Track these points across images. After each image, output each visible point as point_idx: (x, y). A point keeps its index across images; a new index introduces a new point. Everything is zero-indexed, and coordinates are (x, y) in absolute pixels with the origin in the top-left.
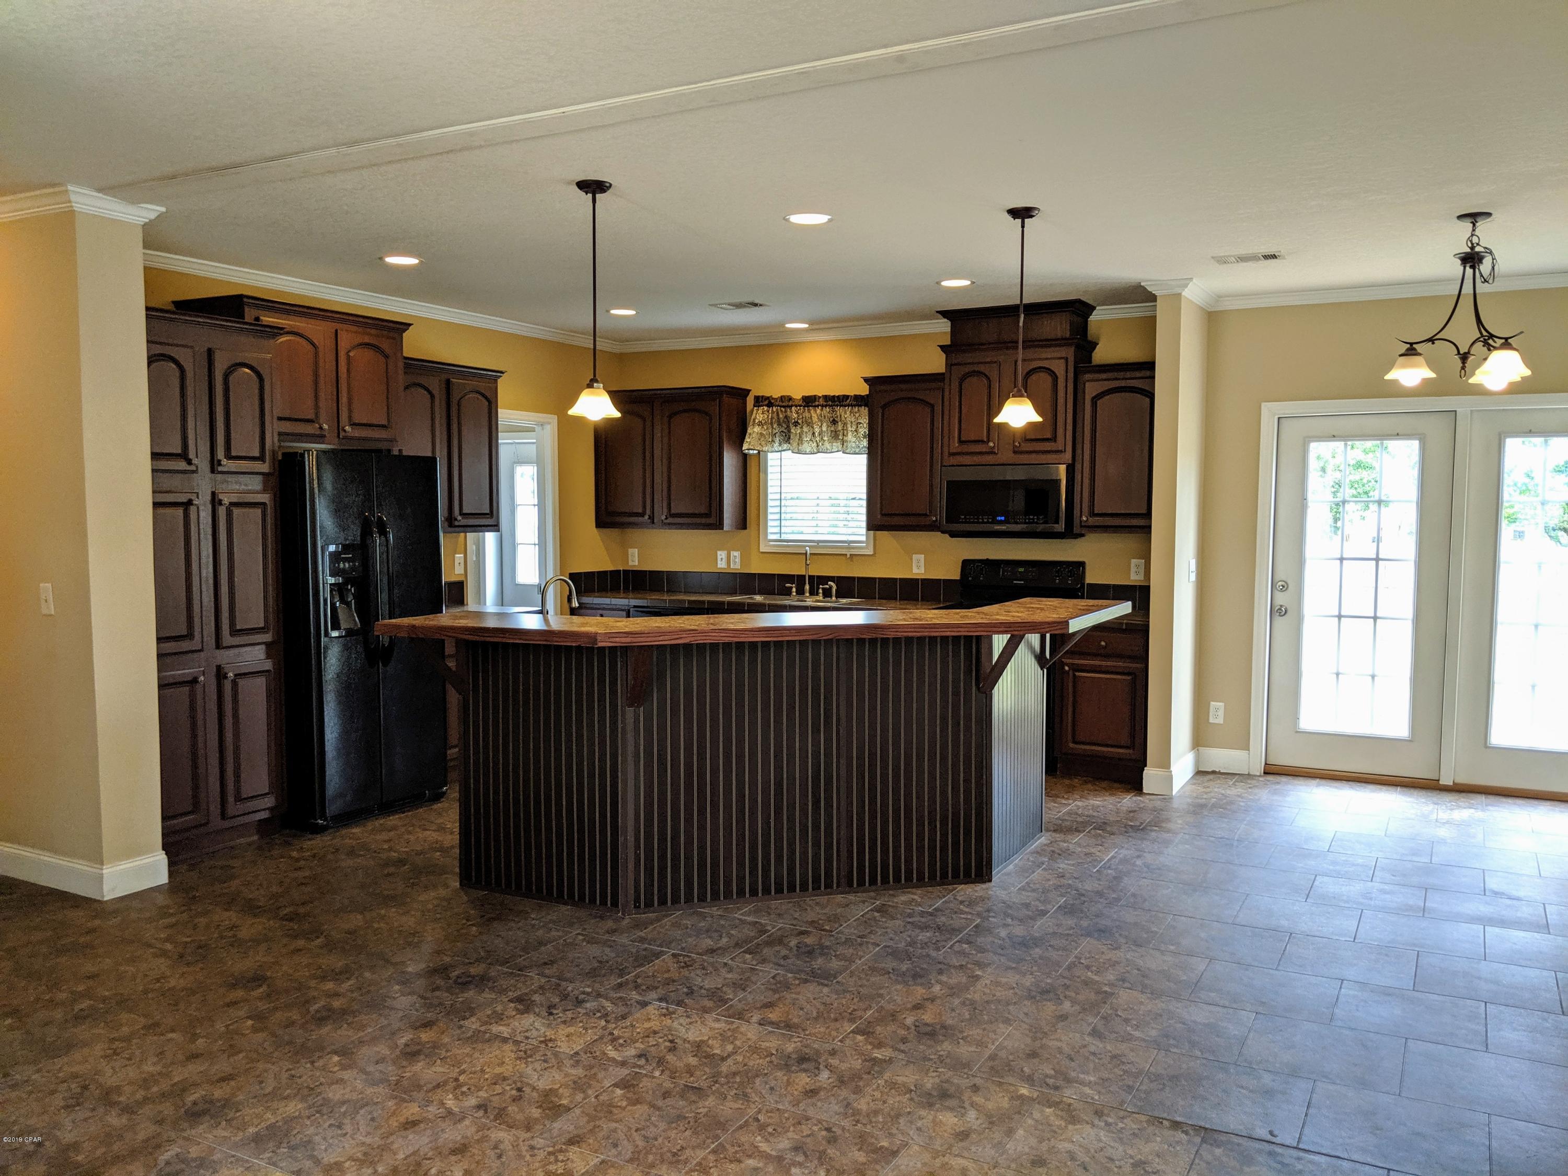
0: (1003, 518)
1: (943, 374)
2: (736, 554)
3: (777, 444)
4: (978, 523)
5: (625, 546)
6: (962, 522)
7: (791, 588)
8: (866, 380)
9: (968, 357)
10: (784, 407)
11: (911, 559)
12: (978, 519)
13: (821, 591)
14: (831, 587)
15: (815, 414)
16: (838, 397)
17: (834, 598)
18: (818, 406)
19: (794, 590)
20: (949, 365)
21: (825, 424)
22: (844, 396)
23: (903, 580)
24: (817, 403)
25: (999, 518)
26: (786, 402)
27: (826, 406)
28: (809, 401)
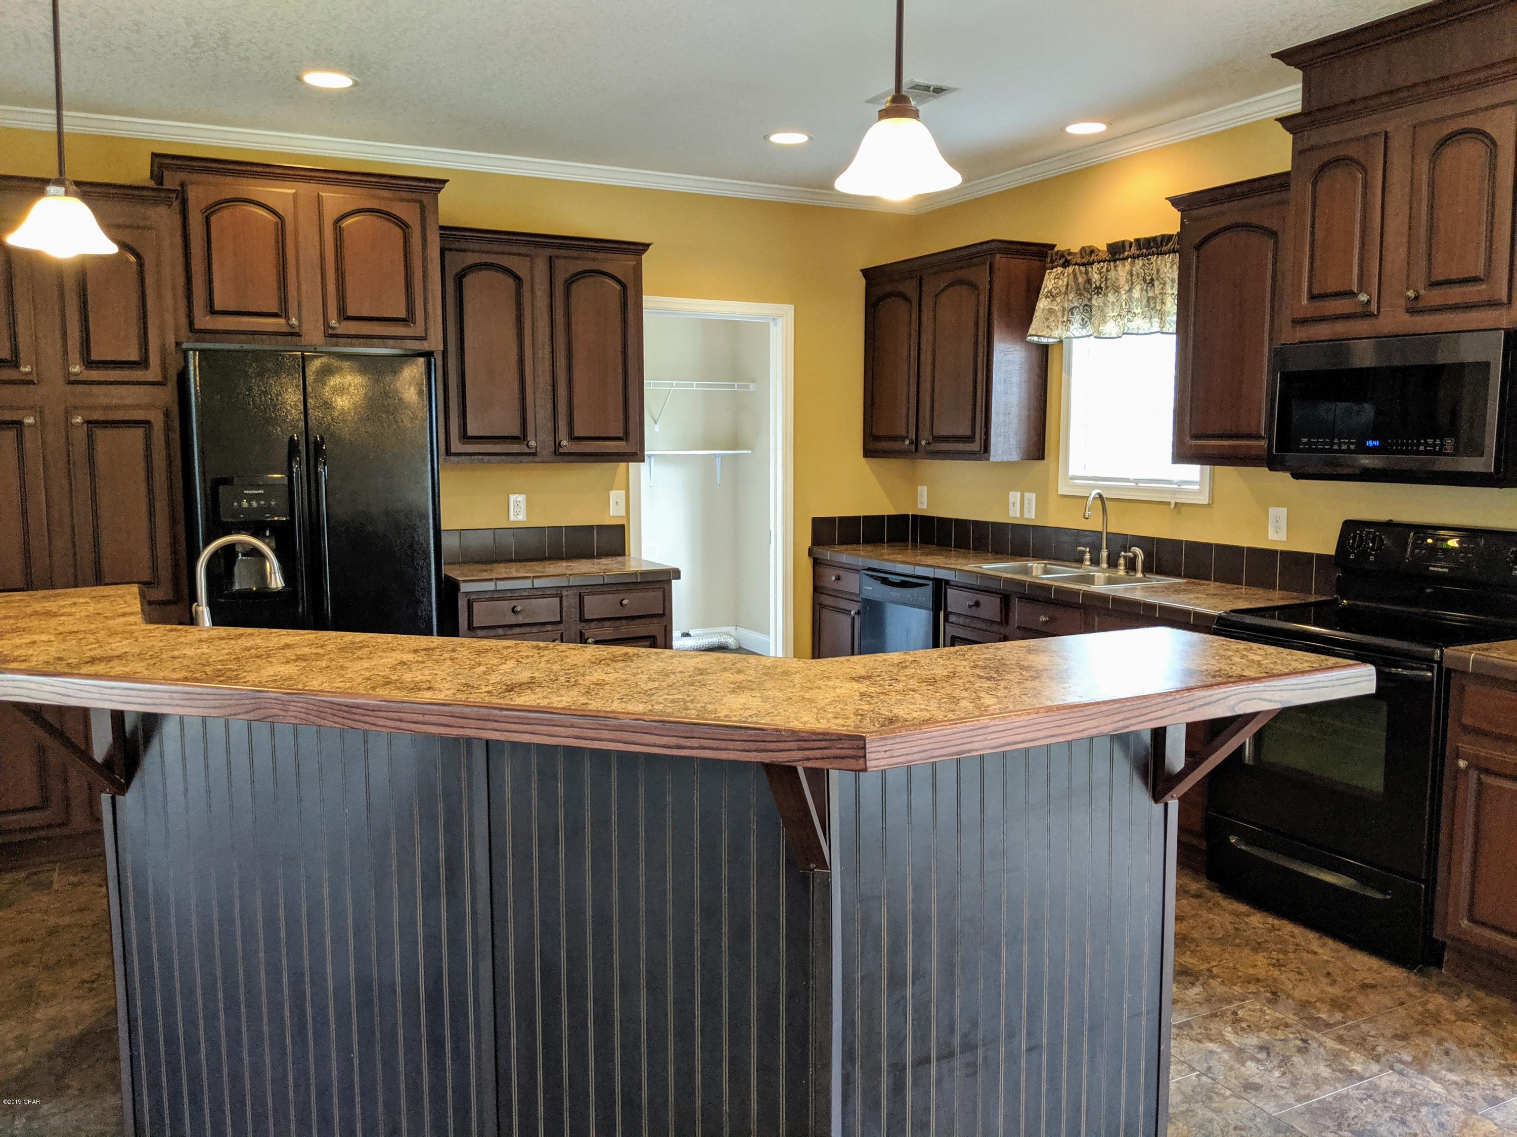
0: (1376, 443)
1: (1287, 174)
2: (1031, 497)
3: (1076, 325)
4: (1331, 451)
5: (913, 482)
6: (1302, 451)
7: (1084, 552)
8: (1176, 202)
9: (1332, 133)
10: (1083, 265)
11: (1267, 513)
12: (1332, 444)
13: (1122, 561)
14: (1135, 556)
15: (1121, 271)
16: (1154, 239)
17: (1139, 575)
18: (1125, 259)
19: (1087, 556)
20: (1299, 153)
21: (1138, 287)
22: (1163, 236)
23: (1253, 551)
24: (1126, 254)
25: (1370, 443)
26: (1088, 256)
27: (1138, 257)
28: (1117, 251)
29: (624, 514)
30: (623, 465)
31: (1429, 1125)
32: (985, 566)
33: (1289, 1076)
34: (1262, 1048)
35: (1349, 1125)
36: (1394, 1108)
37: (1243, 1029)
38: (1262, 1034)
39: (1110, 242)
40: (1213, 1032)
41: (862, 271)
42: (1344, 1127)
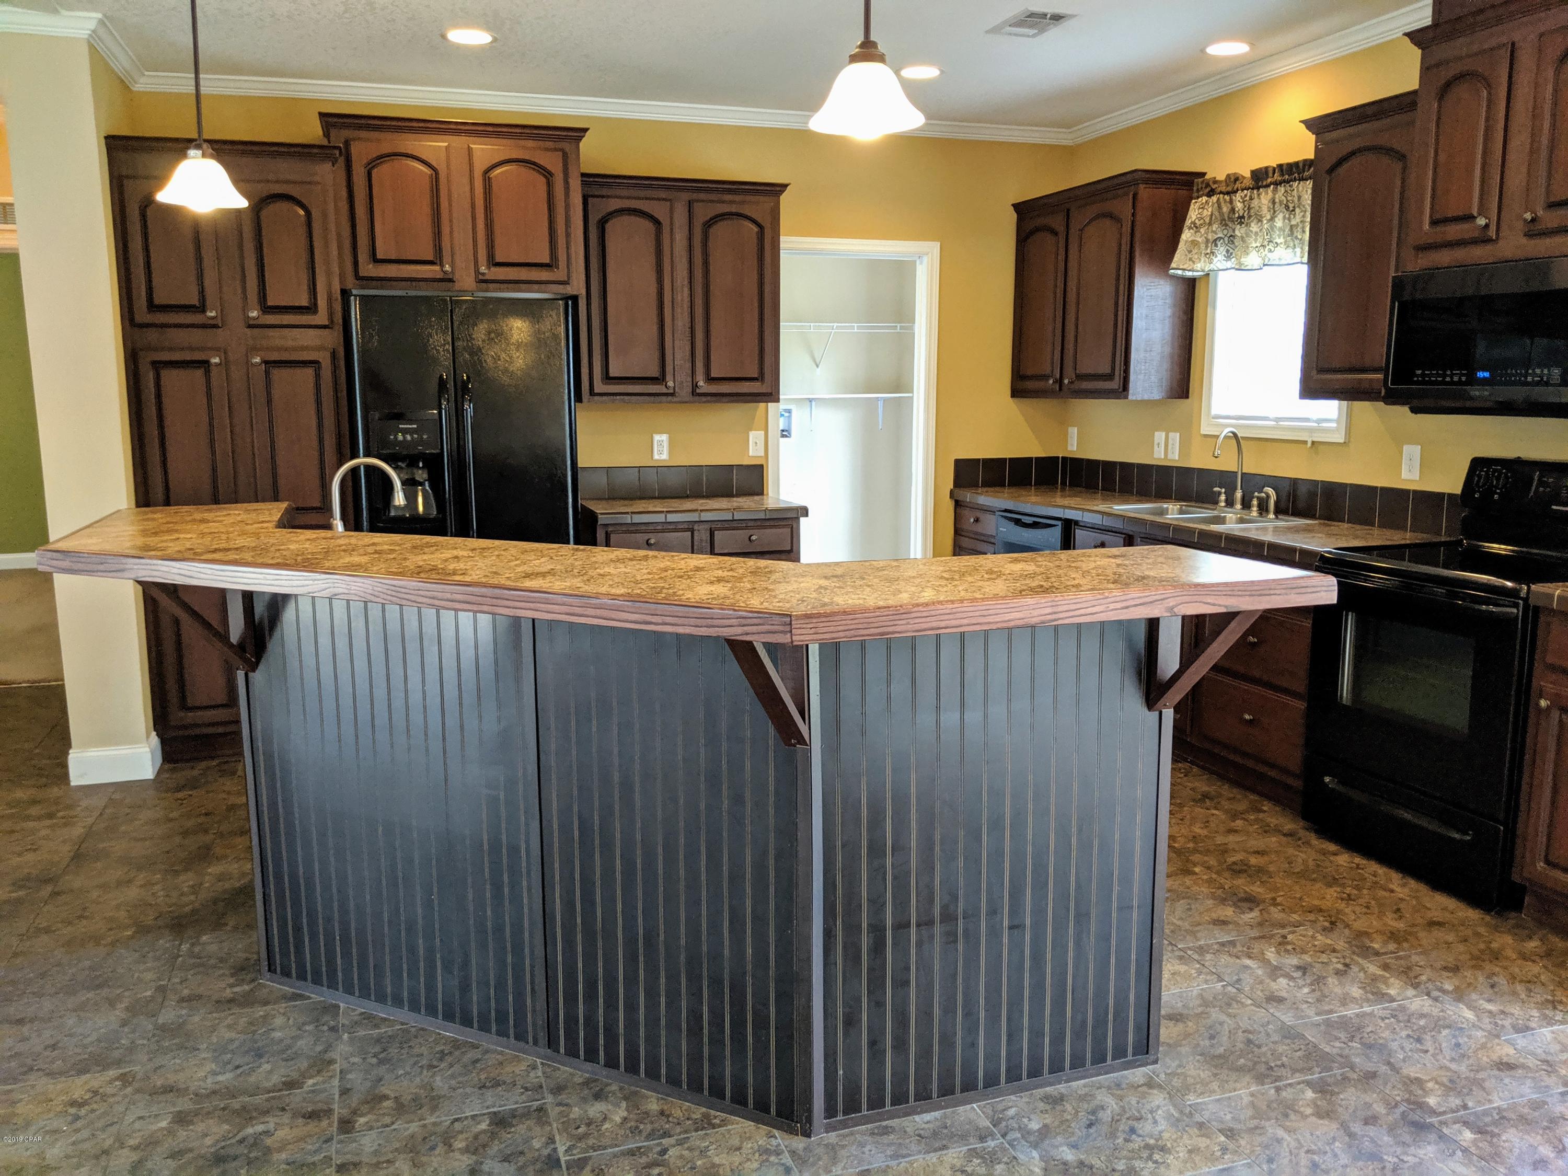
0: (1487, 374)
1: (1415, 92)
2: (1175, 437)
3: (1220, 257)
4: (1444, 383)
5: (1064, 423)
6: (1418, 383)
7: (1220, 493)
8: (1310, 124)
9: (1460, 47)
10: (1228, 193)
11: (1401, 453)
12: (1445, 376)
13: (1255, 502)
14: (1268, 496)
15: (1264, 199)
16: (1297, 164)
17: (1272, 516)
18: (1268, 186)
19: (1223, 497)
20: (1426, 70)
21: (1281, 216)
22: (1305, 161)
23: (1386, 491)
24: (1269, 180)
25: (1481, 374)
26: (1233, 184)
27: (1280, 183)
28: (1260, 178)
29: (762, 454)
30: (762, 405)
31: (1444, 1045)
32: (1116, 507)
33: (1318, 993)
34: (1298, 968)
35: (1361, 1038)
36: (1415, 1028)
37: (1287, 951)
38: (1304, 956)
39: (1254, 168)
40: (1255, 951)
41: (1013, 205)
42: (1357, 1039)
